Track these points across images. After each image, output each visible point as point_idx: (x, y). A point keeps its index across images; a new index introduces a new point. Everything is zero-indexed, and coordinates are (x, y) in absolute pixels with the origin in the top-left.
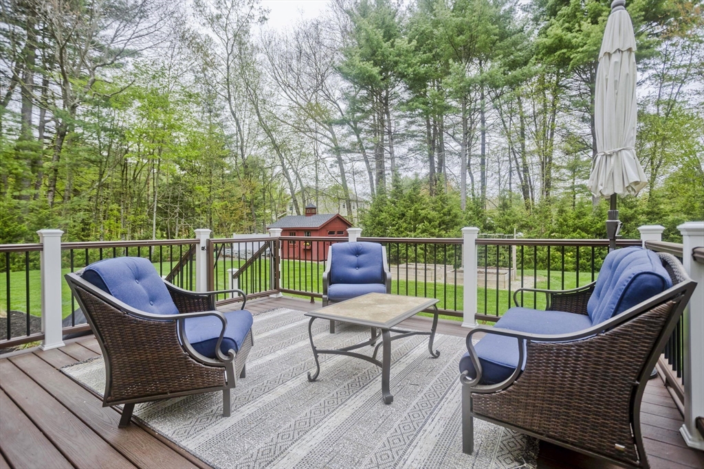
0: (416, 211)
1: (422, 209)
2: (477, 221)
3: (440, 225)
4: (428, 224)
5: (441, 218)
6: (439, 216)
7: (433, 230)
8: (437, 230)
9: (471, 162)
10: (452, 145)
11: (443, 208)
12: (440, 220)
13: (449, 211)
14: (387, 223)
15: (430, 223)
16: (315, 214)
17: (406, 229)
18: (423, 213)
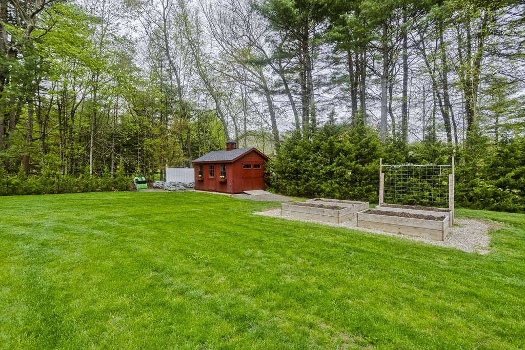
0: (331, 144)
1: (337, 142)
2: (398, 153)
3: (357, 157)
4: (344, 157)
5: (358, 150)
6: (356, 148)
7: (349, 163)
8: (354, 163)
9: (392, 106)
10: (374, 90)
11: (360, 140)
12: (357, 152)
13: (367, 143)
14: (301, 156)
15: (346, 155)
16: (236, 148)
17: (321, 162)
18: (338, 145)
